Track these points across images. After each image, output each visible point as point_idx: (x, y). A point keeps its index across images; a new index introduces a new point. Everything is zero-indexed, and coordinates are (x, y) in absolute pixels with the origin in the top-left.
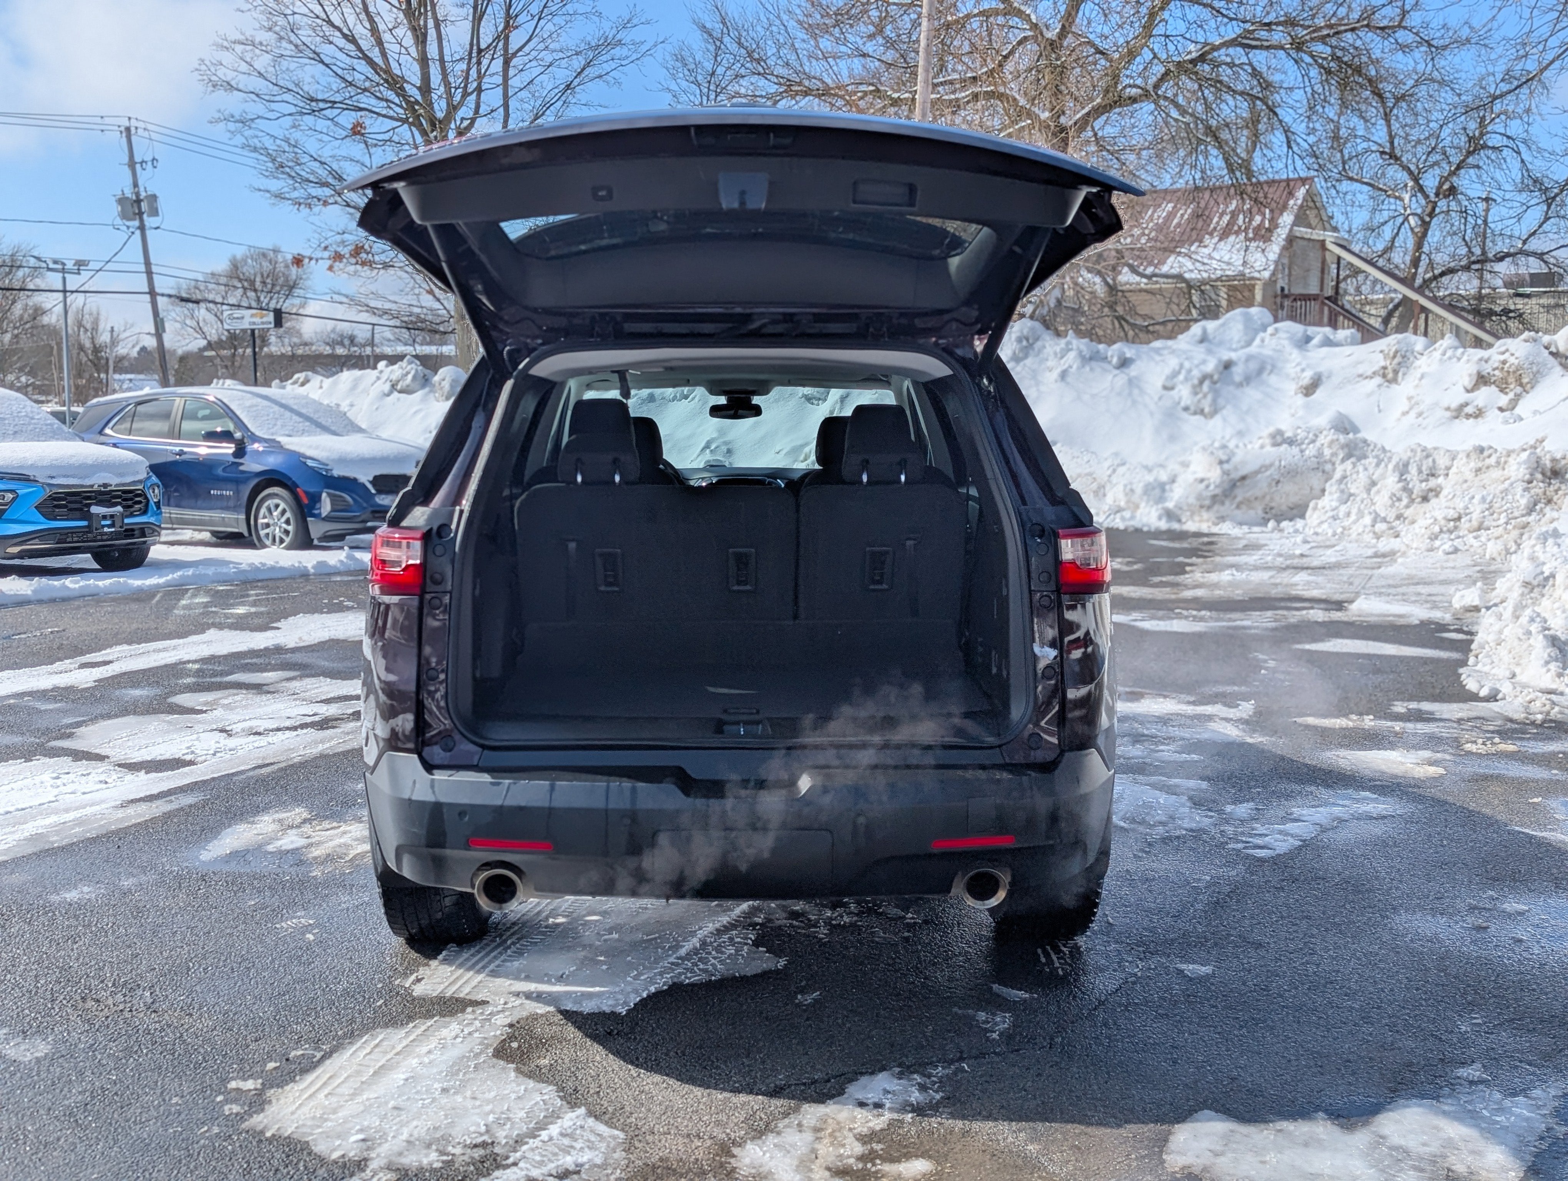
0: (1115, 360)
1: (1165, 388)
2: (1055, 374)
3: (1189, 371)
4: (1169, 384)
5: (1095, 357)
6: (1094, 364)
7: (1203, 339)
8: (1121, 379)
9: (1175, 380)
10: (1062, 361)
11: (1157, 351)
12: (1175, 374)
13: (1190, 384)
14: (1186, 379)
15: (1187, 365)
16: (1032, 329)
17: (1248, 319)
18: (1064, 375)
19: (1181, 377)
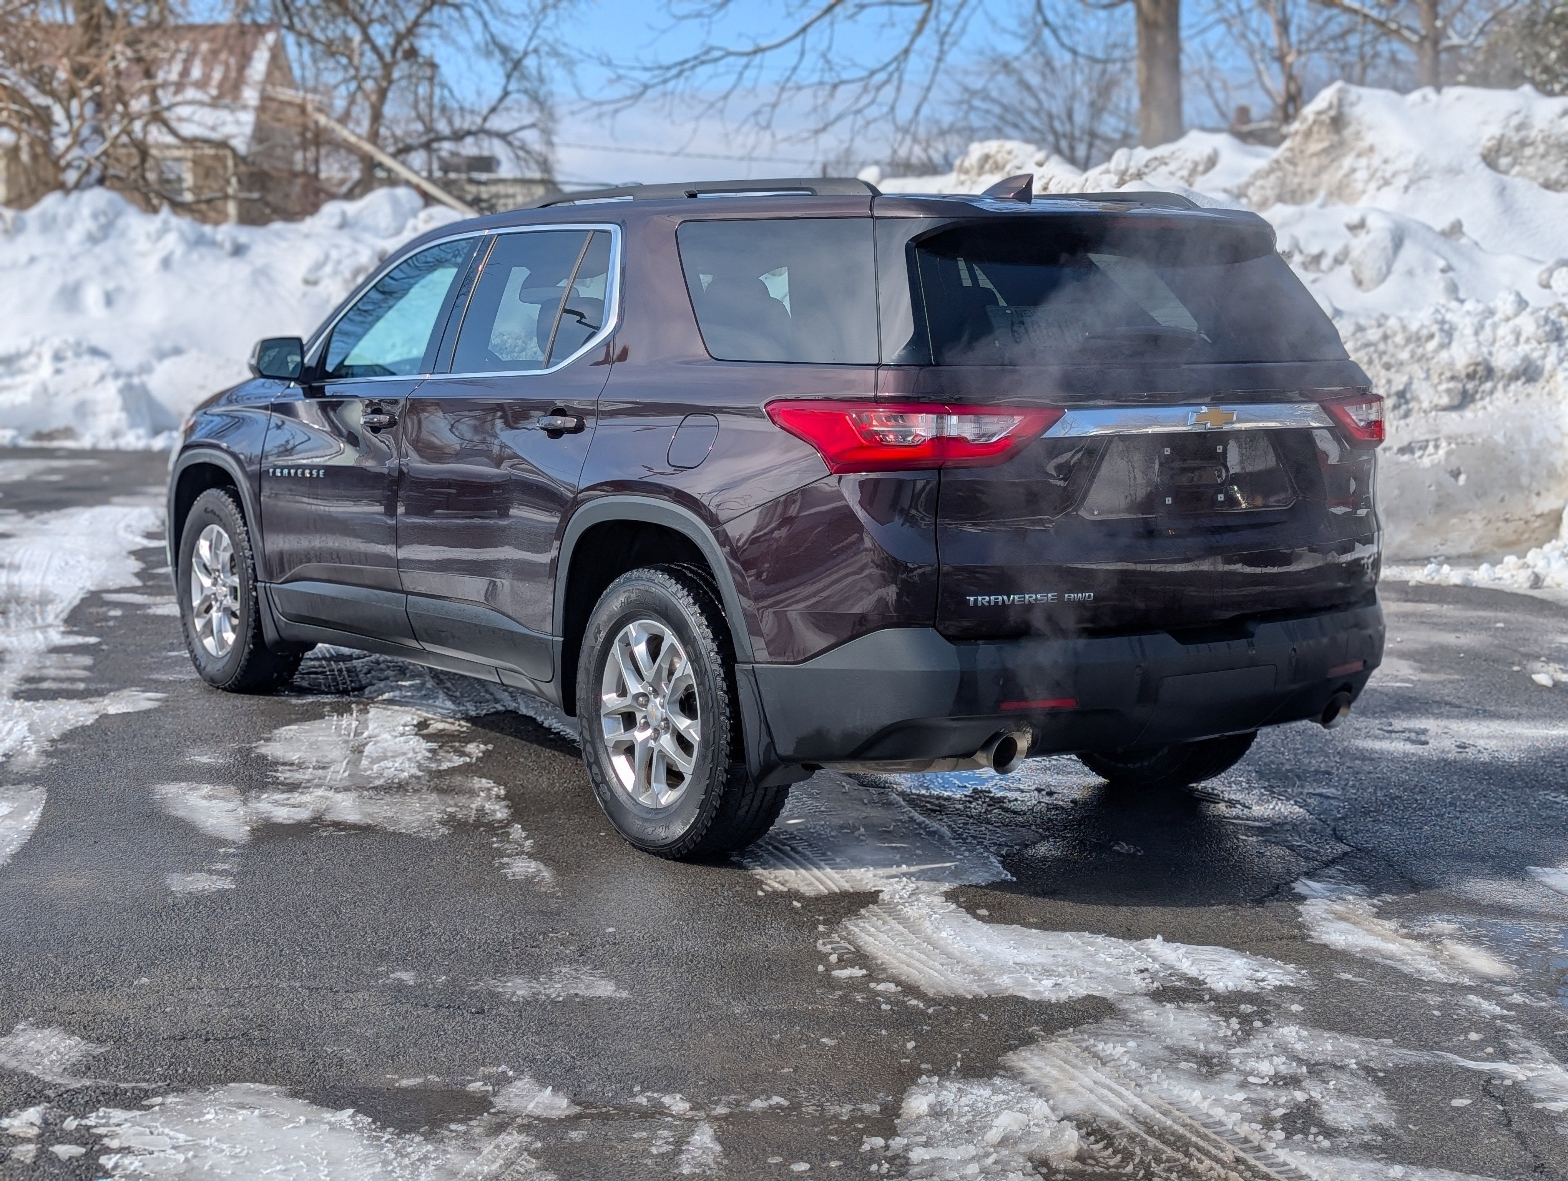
0: (228, 246)
1: (307, 282)
2: (153, 263)
3: (339, 262)
4: (312, 278)
5: (200, 241)
6: (204, 250)
7: (344, 224)
8: (241, 269)
9: (320, 274)
10: (160, 244)
11: (279, 235)
12: (319, 266)
13: (339, 279)
14: (336, 273)
15: (334, 254)
16: (111, 203)
17: (395, 202)
18: (166, 263)
19: (328, 269)
